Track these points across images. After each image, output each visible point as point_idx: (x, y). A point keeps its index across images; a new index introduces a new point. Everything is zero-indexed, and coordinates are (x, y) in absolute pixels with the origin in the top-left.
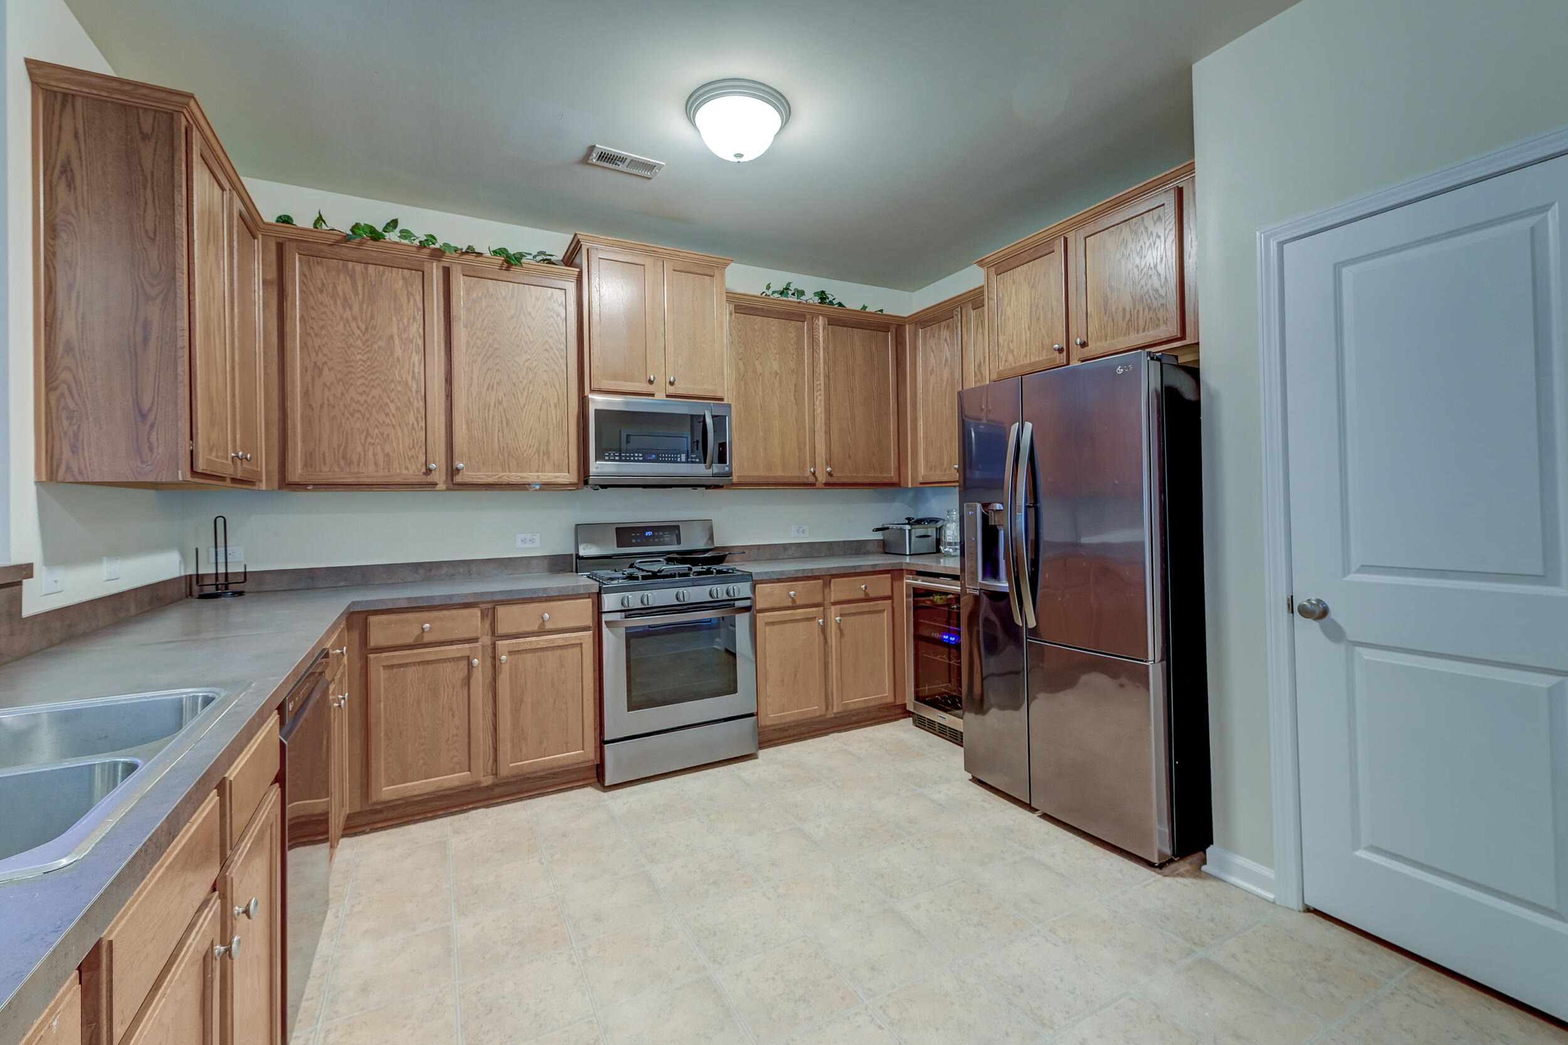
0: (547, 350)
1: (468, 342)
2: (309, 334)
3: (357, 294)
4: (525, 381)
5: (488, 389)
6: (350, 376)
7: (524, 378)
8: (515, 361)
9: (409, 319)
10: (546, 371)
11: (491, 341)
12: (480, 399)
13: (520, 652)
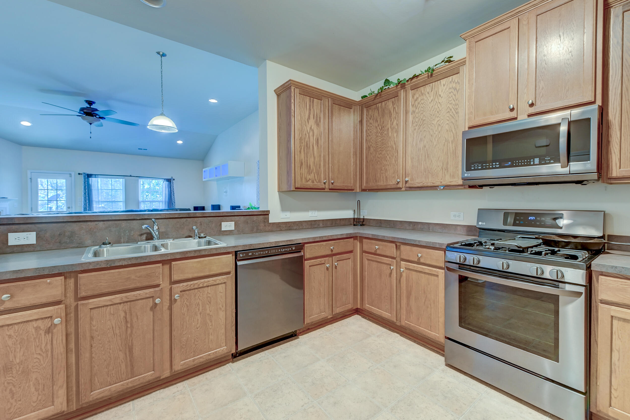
0: (449, 112)
1: (413, 121)
2: (367, 136)
3: (379, 116)
4: (437, 133)
5: (420, 141)
6: (377, 148)
7: (436, 131)
8: (432, 124)
9: (394, 119)
10: (448, 124)
11: (422, 117)
12: (416, 147)
13: (410, 269)
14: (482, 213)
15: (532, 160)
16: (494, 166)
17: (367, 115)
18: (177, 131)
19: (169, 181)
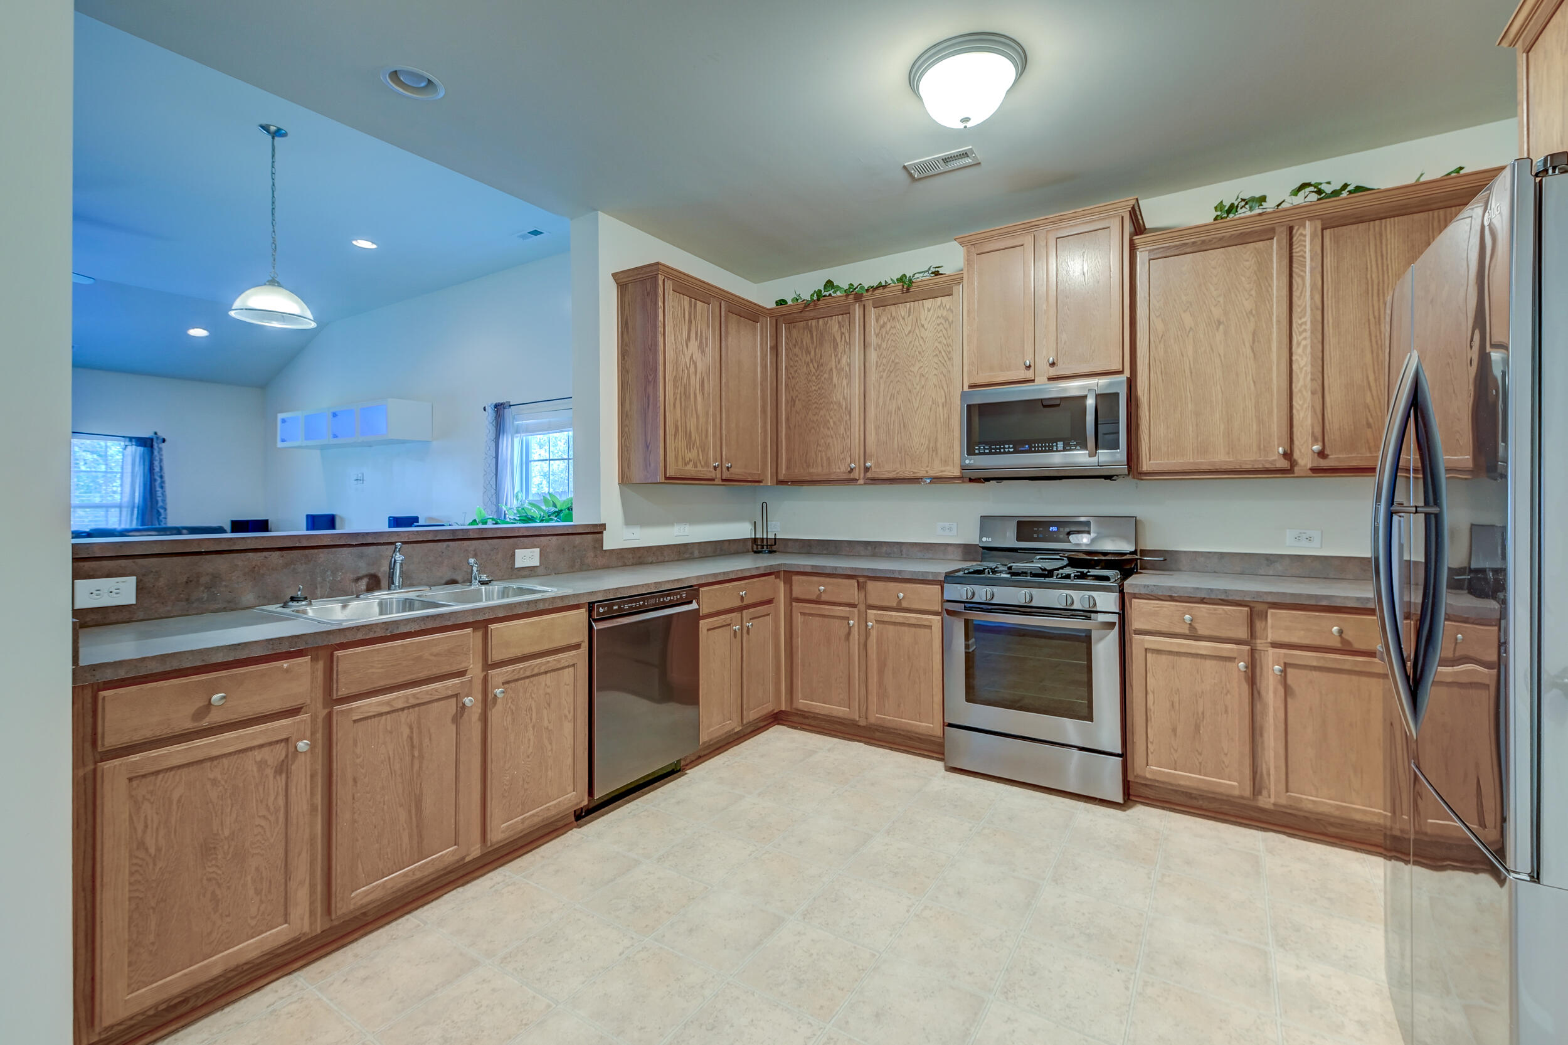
0: (936, 355)
1: (877, 362)
2: (789, 378)
3: (813, 343)
4: (918, 387)
5: (890, 399)
6: (809, 402)
7: (917, 384)
8: (911, 371)
9: (841, 353)
10: (935, 375)
11: (893, 357)
12: (885, 408)
13: (884, 622)
14: (987, 522)
15: (1055, 444)
16: (1007, 450)
17: (787, 338)
18: (313, 325)
19: (148, 444)
